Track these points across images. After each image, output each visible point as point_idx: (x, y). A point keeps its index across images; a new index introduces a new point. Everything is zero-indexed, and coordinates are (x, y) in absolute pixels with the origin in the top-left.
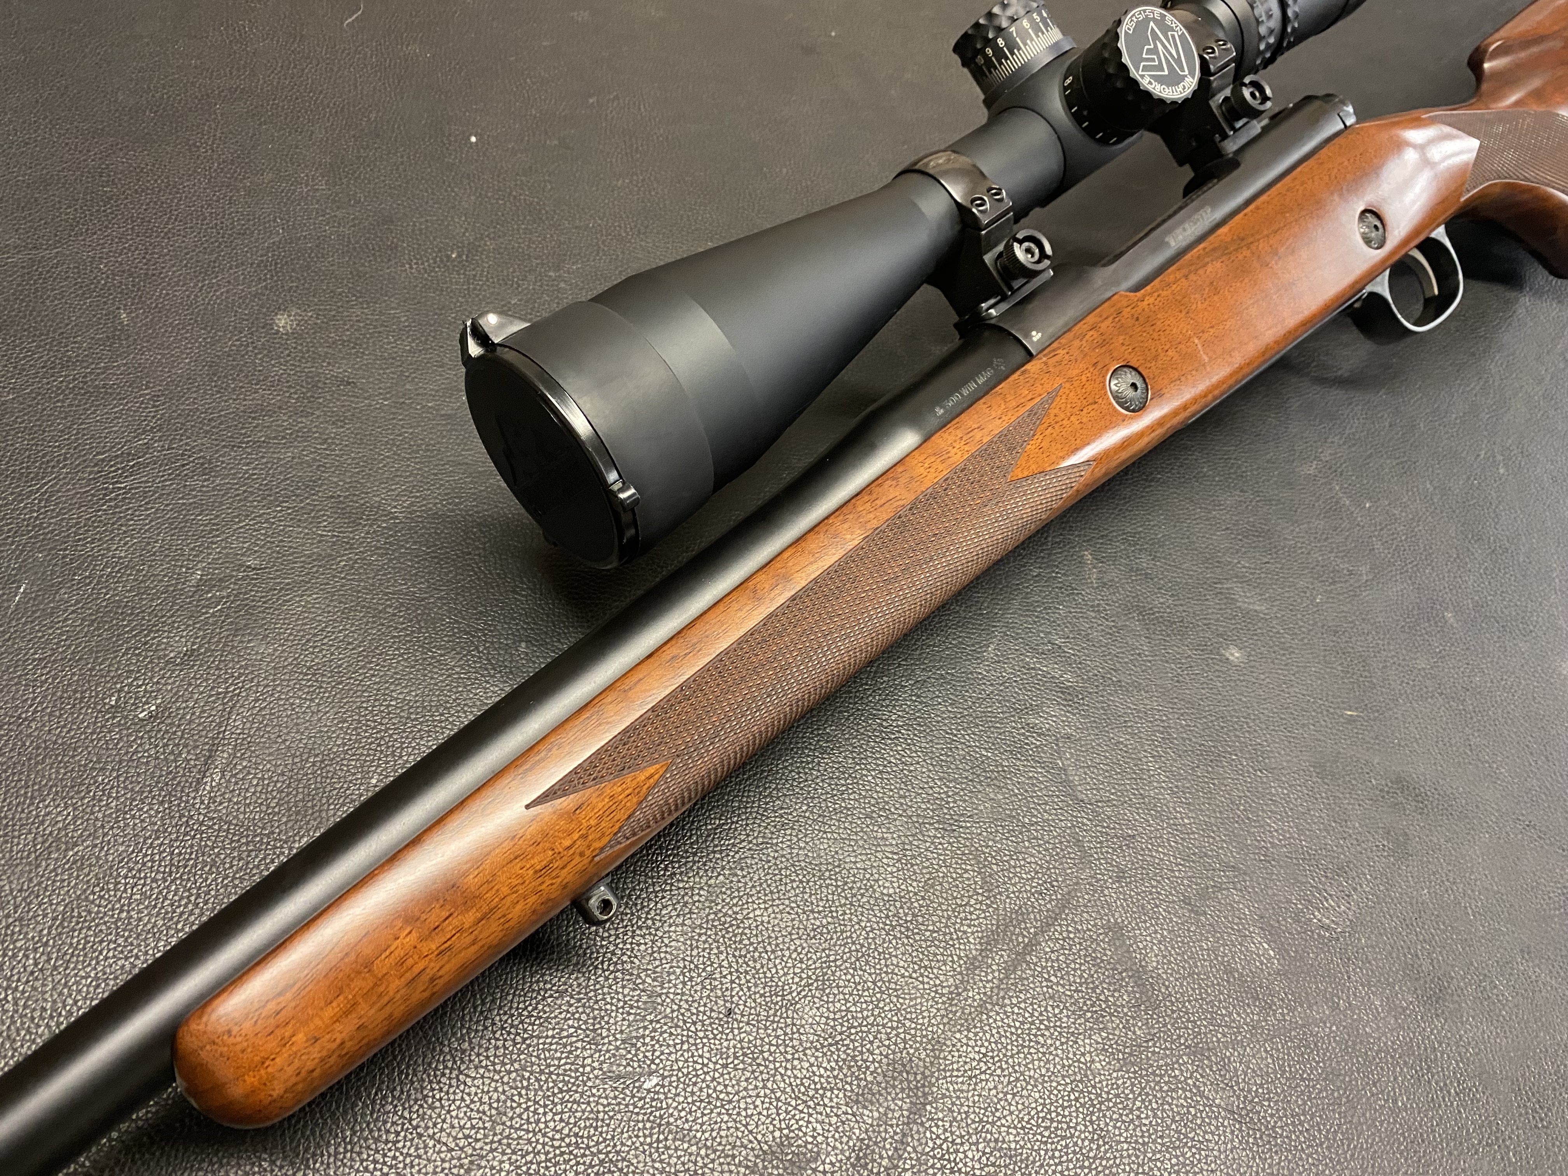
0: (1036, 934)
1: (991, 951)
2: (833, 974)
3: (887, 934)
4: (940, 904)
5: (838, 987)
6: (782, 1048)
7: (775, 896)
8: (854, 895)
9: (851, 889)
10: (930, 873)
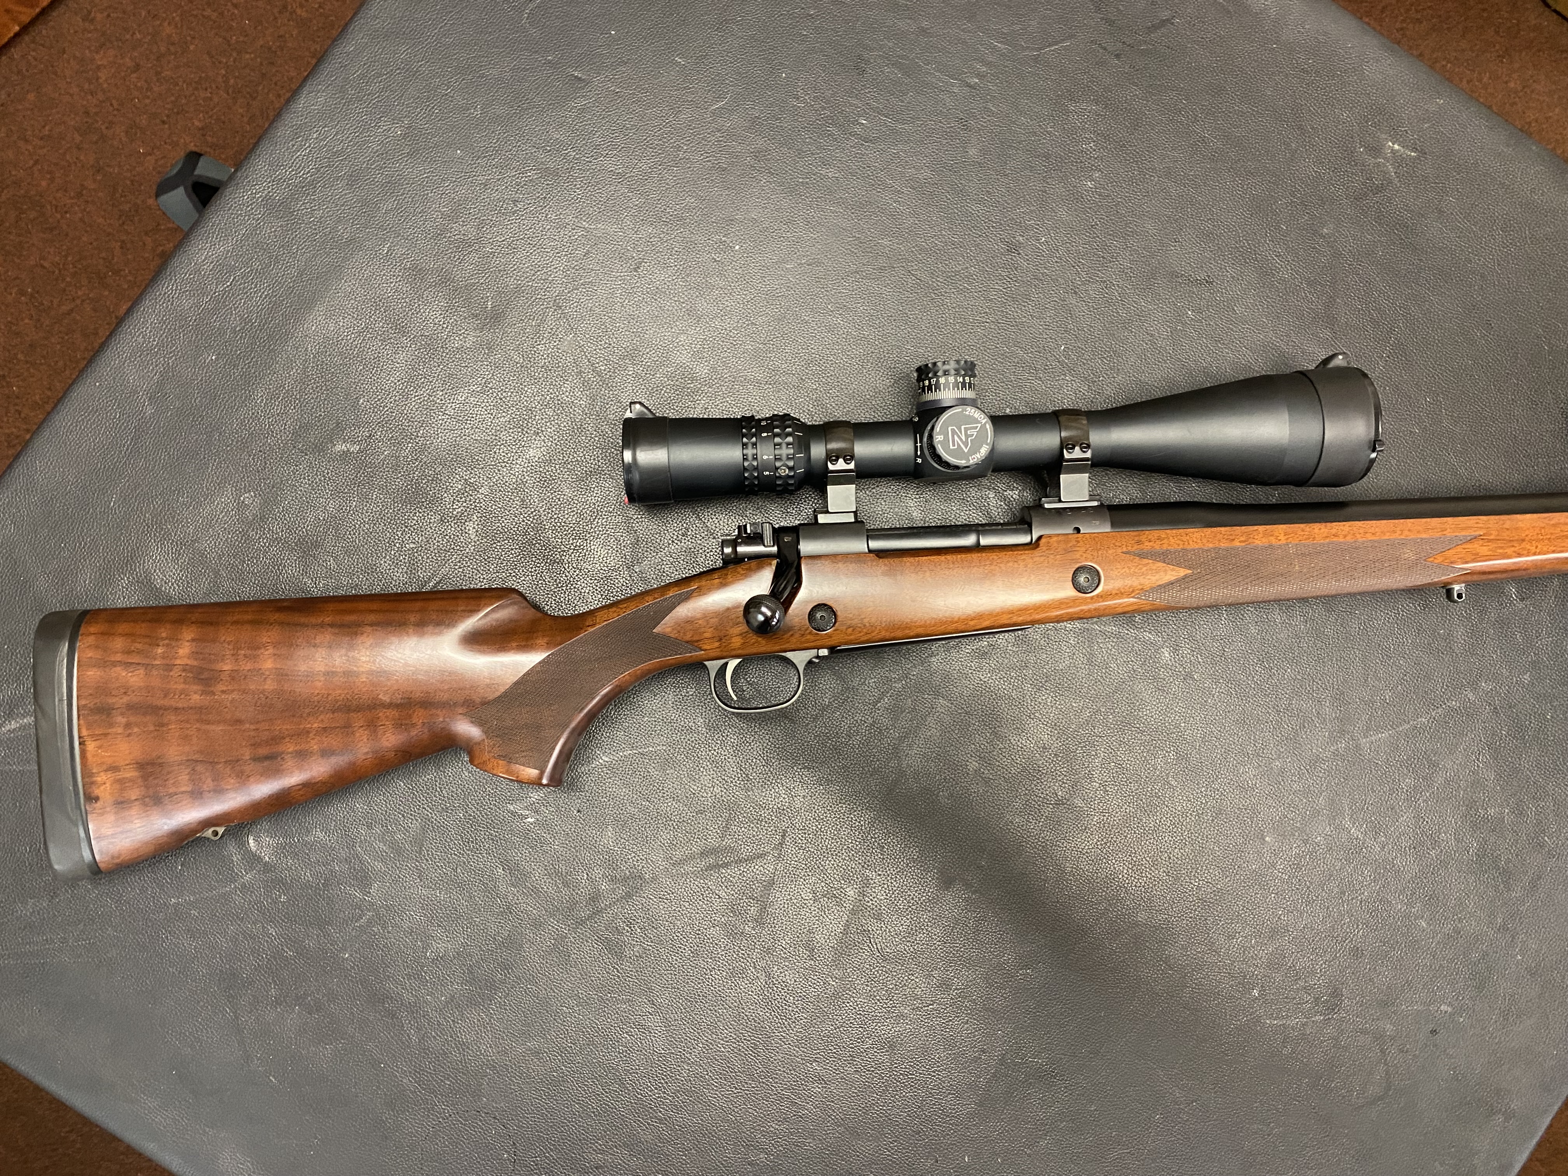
0: (732, 861)
1: (707, 856)
2: (632, 823)
3: (666, 821)
4: (699, 823)
5: (630, 829)
6: (591, 838)
7: (628, 777)
8: (663, 797)
9: (664, 793)
10: (704, 808)
